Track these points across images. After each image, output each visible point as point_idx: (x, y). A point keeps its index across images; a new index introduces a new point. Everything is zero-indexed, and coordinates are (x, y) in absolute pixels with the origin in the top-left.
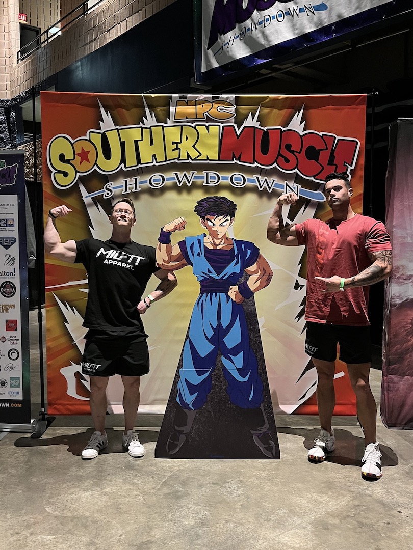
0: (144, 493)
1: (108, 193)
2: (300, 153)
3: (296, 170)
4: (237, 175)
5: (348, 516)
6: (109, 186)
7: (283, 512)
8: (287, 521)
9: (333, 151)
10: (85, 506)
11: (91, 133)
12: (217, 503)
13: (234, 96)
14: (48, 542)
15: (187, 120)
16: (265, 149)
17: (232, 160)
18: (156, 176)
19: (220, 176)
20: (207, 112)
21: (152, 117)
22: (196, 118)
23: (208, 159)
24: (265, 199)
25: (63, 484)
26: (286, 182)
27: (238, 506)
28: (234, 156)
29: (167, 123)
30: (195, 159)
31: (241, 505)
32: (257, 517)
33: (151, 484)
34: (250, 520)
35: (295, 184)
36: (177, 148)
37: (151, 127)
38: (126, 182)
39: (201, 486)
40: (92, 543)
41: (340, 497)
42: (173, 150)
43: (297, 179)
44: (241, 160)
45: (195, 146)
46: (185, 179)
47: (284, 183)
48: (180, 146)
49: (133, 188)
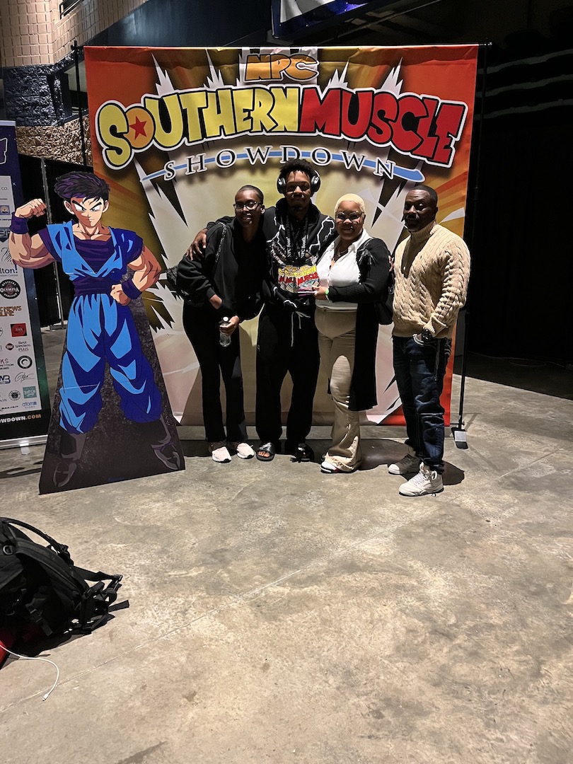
0: (218, 505)
1: (169, 175)
2: (395, 121)
3: (390, 143)
4: (321, 150)
5: (433, 525)
6: (171, 166)
7: (364, 521)
8: (368, 530)
9: (435, 119)
10: (157, 516)
11: (146, 99)
12: (295, 513)
13: (316, 48)
14: (118, 550)
15: (260, 80)
16: (353, 118)
17: (315, 132)
18: (225, 153)
19: (300, 151)
20: (285, 70)
21: (218, 76)
22: (270, 79)
24: (353, 179)
25: (133, 495)
26: (378, 158)
27: (318, 516)
28: (316, 127)
29: (236, 85)
30: (270, 131)
31: (321, 515)
32: (337, 526)
33: (226, 495)
34: (330, 529)
35: (388, 161)
36: (249, 117)
37: (217, 90)
38: (190, 160)
39: (279, 497)
40: (163, 551)
41: (426, 507)
42: (245, 120)
43: (392, 155)
44: (325, 132)
45: (270, 114)
46: (258, 156)
47: (376, 160)
48: (252, 114)
49: (198, 167)
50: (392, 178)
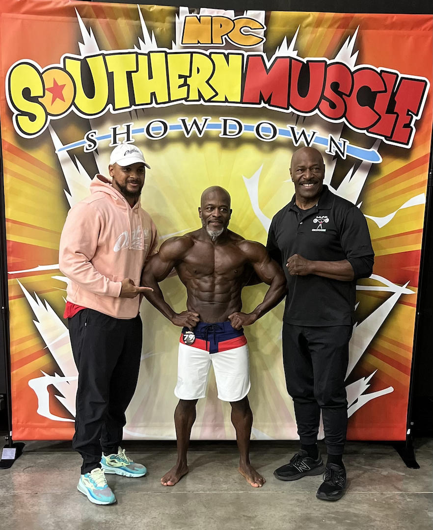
1: (90, 146)
2: (349, 95)
3: (344, 120)
4: (265, 124)
6: (92, 136)
9: (394, 95)
11: (66, 59)
13: (264, 13)
16: (303, 90)
17: (260, 104)
18: (156, 124)
19: (243, 125)
20: (227, 34)
21: (151, 39)
22: (211, 43)
23: (226, 101)
26: (330, 135)
28: (262, 98)
29: (171, 49)
30: (209, 101)
35: (341, 139)
36: (185, 84)
37: (150, 52)
38: (115, 129)
42: (180, 87)
43: (345, 132)
44: (271, 104)
45: (210, 82)
46: (194, 128)
47: (328, 136)
48: (189, 81)
49: (124, 138)
50: (344, 158)
